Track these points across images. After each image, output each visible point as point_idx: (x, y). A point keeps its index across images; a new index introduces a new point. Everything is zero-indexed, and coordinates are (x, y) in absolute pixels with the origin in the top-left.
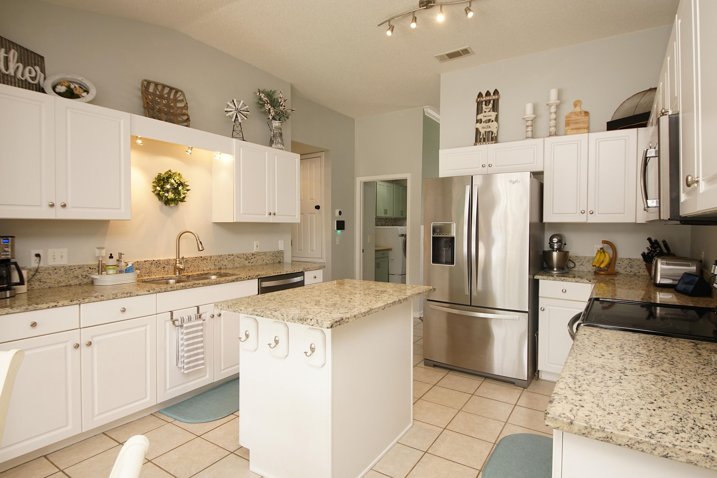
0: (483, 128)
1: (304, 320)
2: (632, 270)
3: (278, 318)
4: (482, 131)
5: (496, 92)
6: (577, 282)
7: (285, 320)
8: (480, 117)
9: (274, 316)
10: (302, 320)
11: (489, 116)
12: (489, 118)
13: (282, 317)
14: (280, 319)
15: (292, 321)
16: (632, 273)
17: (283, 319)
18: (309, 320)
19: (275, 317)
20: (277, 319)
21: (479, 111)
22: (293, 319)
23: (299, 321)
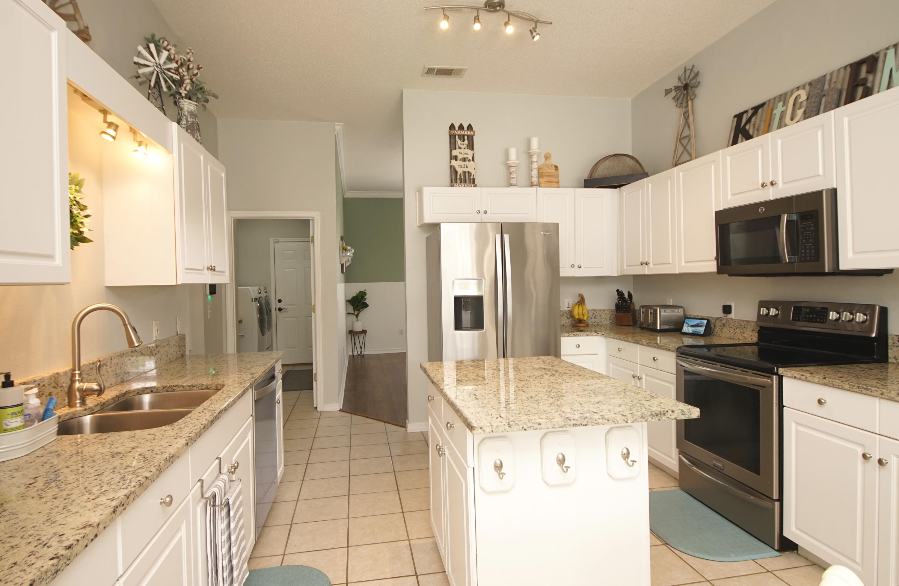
0: (460, 166)
1: (662, 414)
2: (596, 320)
3: (616, 422)
4: (460, 170)
5: (470, 127)
6: (587, 335)
7: (629, 421)
8: (455, 153)
9: (608, 420)
10: (659, 415)
11: (465, 154)
12: (465, 156)
13: (623, 418)
14: (620, 421)
15: (643, 420)
16: (596, 323)
17: (626, 420)
18: (670, 412)
19: (611, 422)
20: (614, 423)
21: (453, 145)
22: (642, 417)
23: (654, 418)
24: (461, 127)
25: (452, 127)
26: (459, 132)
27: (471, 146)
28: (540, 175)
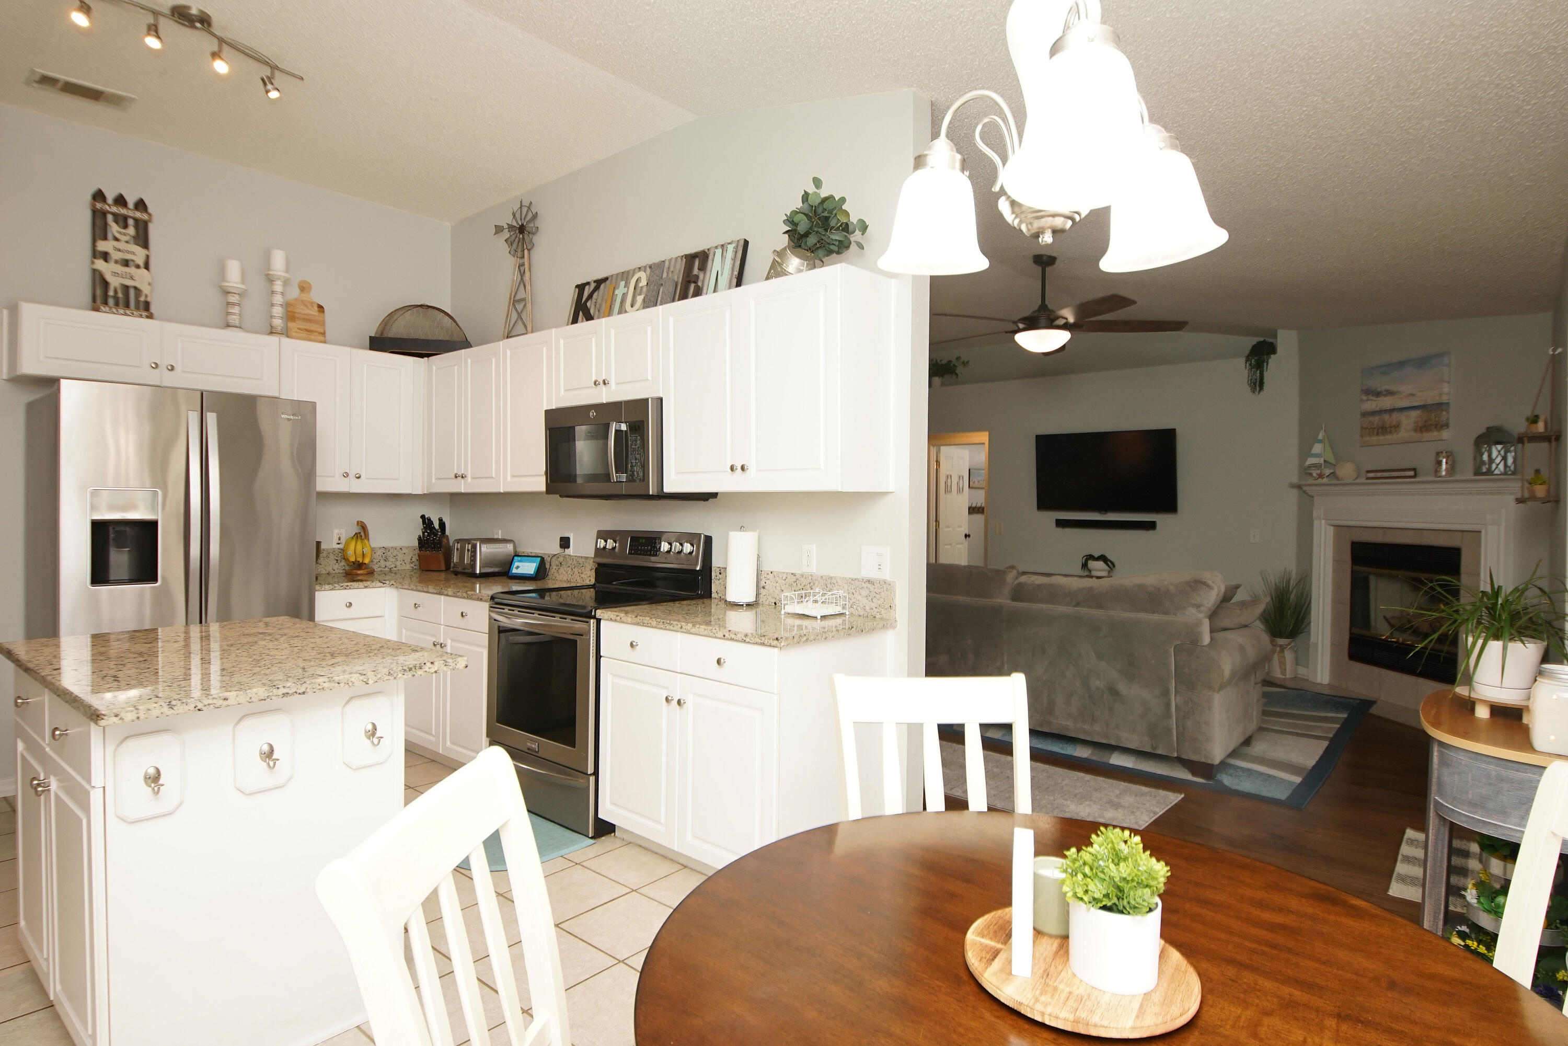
0: (115, 274)
1: (417, 668)
2: (387, 563)
3: (351, 684)
4: (114, 282)
5: (141, 205)
7: (371, 682)
8: (102, 246)
9: (339, 683)
10: (413, 669)
11: (128, 252)
12: (128, 257)
13: (362, 678)
14: (357, 683)
15: (390, 677)
17: (365, 680)
18: (428, 664)
19: (342, 685)
20: (347, 686)
21: (99, 230)
22: (390, 674)
23: (406, 673)
24: (120, 201)
25: (99, 196)
26: (114, 209)
27: (142, 239)
28: (290, 315)
